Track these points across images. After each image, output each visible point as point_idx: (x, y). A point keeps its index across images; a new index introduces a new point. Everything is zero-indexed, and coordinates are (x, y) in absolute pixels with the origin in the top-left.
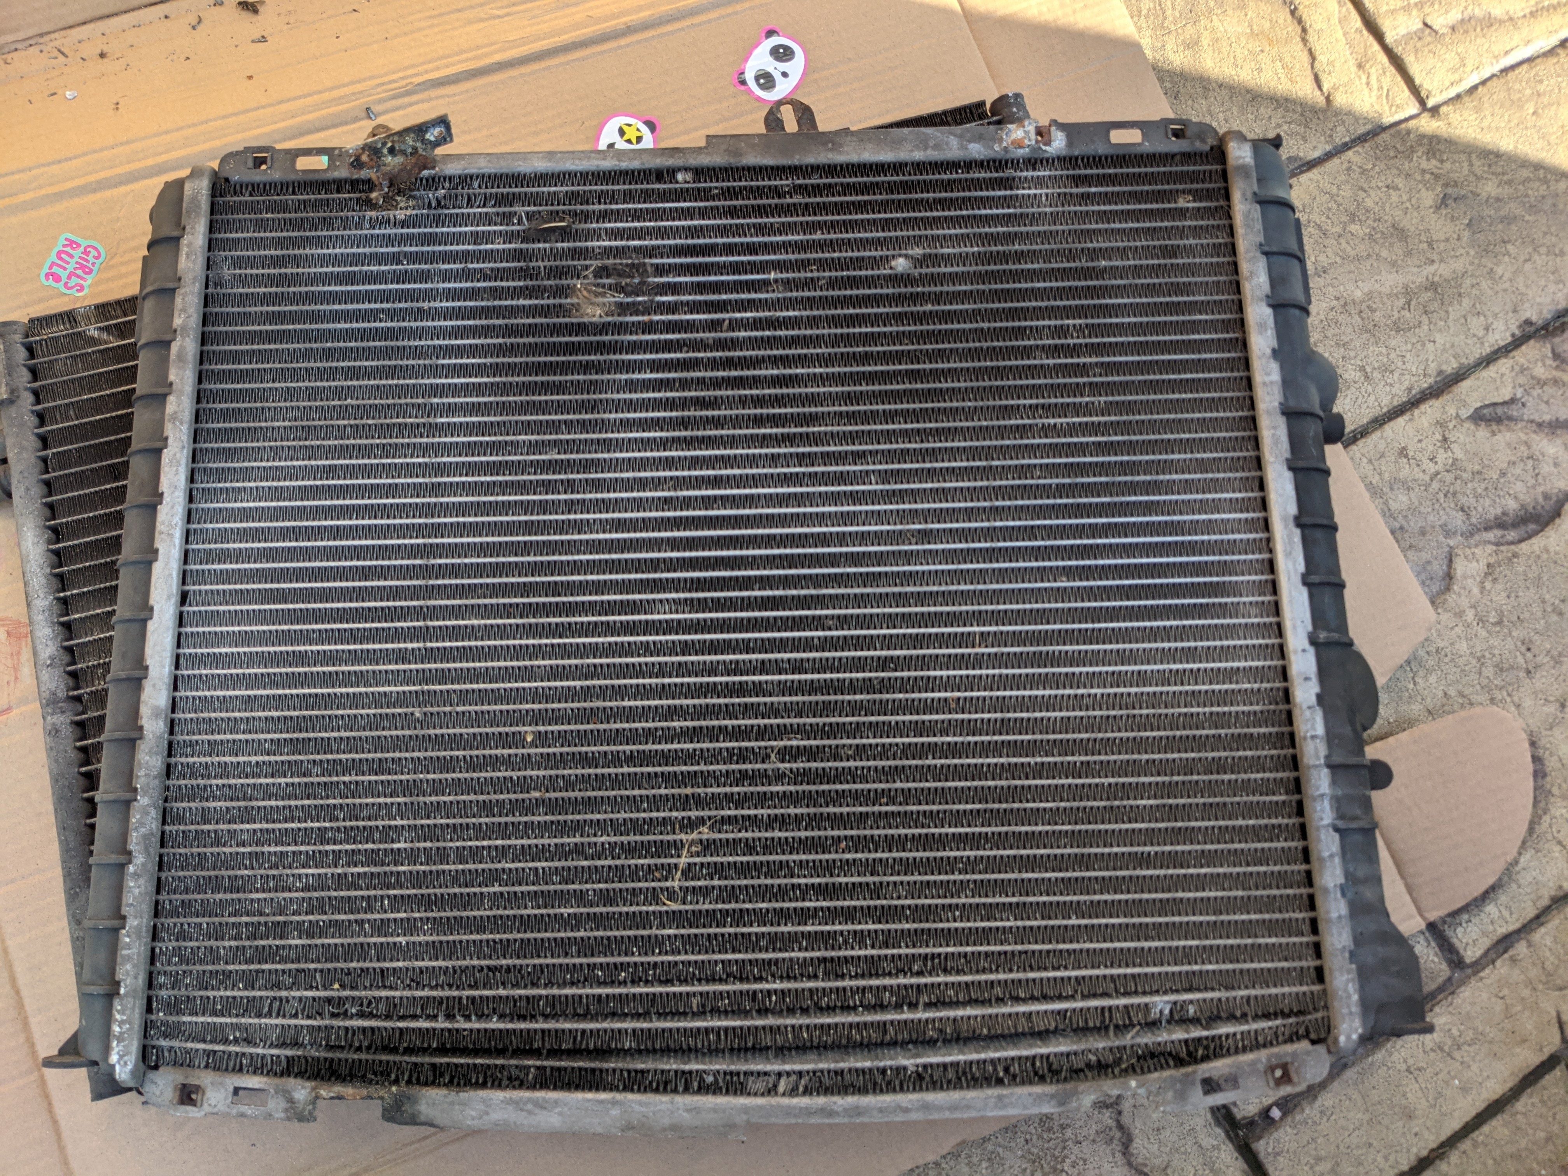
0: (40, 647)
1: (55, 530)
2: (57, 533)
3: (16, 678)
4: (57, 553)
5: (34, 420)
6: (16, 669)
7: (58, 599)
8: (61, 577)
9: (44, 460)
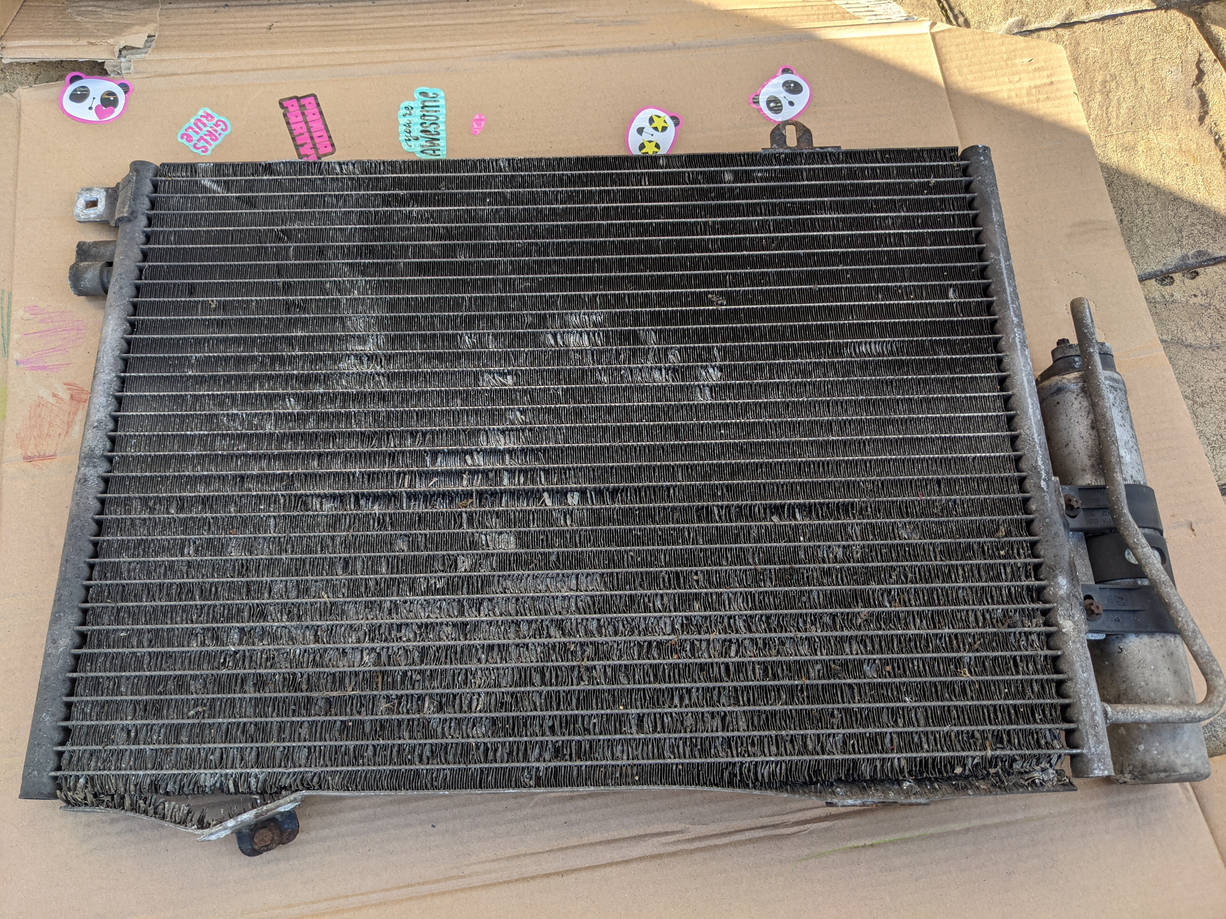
0: (93, 411)
1: (132, 324)
2: (133, 326)
3: (67, 432)
4: (128, 342)
5: (142, 238)
6: (69, 425)
7: (119, 377)
8: (126, 361)
9: (141, 270)
